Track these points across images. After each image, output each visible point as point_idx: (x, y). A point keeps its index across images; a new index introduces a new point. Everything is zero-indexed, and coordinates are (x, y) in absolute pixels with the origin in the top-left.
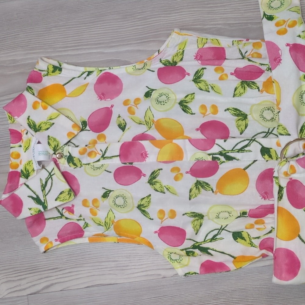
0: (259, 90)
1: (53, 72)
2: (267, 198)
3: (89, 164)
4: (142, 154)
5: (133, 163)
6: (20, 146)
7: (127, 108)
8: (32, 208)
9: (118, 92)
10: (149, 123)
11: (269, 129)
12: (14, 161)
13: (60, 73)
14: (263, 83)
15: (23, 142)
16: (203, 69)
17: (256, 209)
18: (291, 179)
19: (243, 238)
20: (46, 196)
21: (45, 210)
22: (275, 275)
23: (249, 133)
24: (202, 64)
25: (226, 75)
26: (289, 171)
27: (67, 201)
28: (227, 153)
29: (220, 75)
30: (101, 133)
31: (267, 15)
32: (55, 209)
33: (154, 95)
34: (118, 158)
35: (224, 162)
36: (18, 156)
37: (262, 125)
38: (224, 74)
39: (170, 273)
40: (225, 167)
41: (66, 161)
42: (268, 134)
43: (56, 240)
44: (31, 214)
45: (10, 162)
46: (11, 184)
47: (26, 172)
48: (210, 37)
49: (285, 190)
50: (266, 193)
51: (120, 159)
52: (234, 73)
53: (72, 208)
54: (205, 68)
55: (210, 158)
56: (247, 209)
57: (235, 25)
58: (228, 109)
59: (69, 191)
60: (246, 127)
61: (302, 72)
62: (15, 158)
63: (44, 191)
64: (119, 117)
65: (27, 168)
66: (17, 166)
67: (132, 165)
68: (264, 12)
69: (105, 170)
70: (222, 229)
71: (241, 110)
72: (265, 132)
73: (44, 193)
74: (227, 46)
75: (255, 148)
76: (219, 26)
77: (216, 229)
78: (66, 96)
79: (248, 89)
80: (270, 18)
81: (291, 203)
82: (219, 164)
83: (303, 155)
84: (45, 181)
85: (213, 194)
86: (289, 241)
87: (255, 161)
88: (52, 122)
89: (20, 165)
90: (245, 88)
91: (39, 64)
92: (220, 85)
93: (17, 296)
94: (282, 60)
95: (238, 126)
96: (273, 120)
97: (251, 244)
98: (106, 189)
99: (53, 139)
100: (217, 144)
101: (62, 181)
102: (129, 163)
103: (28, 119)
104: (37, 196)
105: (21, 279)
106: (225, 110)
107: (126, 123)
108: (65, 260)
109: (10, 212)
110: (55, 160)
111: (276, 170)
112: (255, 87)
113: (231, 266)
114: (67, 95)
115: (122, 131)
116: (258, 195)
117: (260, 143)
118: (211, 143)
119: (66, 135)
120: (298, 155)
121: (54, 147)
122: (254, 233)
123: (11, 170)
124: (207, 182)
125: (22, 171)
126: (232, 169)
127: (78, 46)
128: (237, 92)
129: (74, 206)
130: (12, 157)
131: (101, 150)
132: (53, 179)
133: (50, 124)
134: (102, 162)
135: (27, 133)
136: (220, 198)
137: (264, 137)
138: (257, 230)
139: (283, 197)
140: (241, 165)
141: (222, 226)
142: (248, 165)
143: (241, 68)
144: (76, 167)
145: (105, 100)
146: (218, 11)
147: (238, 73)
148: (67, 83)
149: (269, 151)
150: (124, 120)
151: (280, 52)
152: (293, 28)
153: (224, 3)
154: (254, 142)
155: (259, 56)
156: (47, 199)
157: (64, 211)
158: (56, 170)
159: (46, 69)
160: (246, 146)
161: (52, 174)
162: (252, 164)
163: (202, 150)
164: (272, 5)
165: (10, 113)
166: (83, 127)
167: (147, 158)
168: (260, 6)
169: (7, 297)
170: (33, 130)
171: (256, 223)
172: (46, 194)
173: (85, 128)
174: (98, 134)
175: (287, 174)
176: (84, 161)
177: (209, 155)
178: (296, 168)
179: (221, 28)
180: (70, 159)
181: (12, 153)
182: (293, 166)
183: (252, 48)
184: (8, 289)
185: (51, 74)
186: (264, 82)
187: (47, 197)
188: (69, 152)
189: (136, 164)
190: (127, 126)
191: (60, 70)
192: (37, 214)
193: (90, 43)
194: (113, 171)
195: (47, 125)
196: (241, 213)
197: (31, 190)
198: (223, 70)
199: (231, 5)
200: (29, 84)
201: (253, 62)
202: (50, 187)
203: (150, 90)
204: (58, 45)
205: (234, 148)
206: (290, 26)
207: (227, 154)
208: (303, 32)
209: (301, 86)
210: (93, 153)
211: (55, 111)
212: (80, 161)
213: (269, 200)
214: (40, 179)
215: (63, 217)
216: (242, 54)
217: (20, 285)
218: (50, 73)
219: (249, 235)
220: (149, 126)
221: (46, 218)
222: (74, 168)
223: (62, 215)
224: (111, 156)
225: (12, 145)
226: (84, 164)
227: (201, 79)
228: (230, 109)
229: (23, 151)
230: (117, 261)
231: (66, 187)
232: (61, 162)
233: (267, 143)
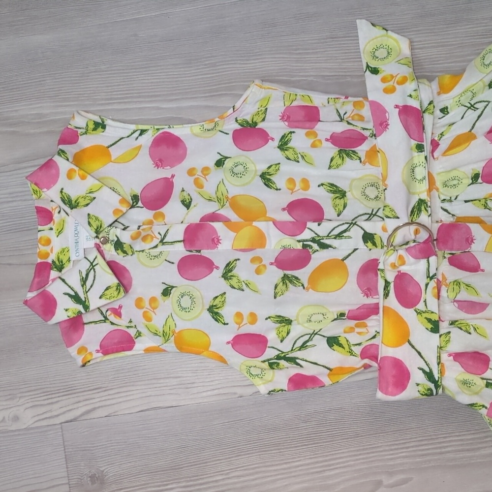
0: (361, 162)
1: (95, 129)
2: (370, 295)
3: (143, 251)
4: (213, 240)
5: (201, 251)
6: (51, 229)
7: (193, 180)
8: (69, 309)
9: (181, 158)
10: (222, 199)
11: (373, 210)
12: (43, 249)
13: (103, 132)
14: (365, 152)
15: (54, 223)
16: (291, 133)
17: (357, 309)
18: (399, 272)
19: (341, 345)
20: (87, 292)
21: (86, 311)
22: (379, 389)
23: (348, 215)
24: (290, 126)
25: (320, 141)
26: (398, 262)
27: (115, 299)
28: (321, 239)
29: (312, 141)
30: (158, 211)
31: (371, 68)
32: (98, 310)
33: (228, 164)
34: (182, 243)
35: (317, 251)
36: (48, 242)
37: (364, 204)
38: (318, 140)
39: (250, 391)
40: (319, 257)
41: (113, 247)
42: (371, 216)
43: (98, 351)
44: (68, 317)
45: (38, 250)
46: (40, 279)
47: (59, 263)
48: (300, 92)
49: (392, 285)
50: (369, 289)
51: (184, 245)
52: (329, 138)
53: (119, 310)
54: (294, 132)
55: (299, 246)
56: (345, 310)
57: (331, 78)
58: (322, 185)
59: (117, 286)
60: (345, 207)
61: (414, 141)
62: (44, 245)
63: (85, 286)
64: (183, 191)
65: (60, 258)
66: (47, 255)
67: (199, 254)
68: (367, 63)
69: (166, 260)
70: (315, 334)
71: (338, 185)
72: (368, 214)
73: (85, 289)
74: (321, 105)
75: (356, 234)
76: (310, 79)
77: (307, 334)
78: (111, 162)
79: (347, 159)
80: (375, 71)
81: (399, 302)
82: (311, 253)
83: (414, 242)
84: (86, 273)
85: (304, 291)
86: (397, 348)
87: (355, 250)
88: (92, 195)
89: (51, 254)
90: (343, 158)
91: (75, 119)
92: (312, 153)
93: (47, 424)
94: (389, 125)
95: (335, 206)
96: (378, 199)
97: (350, 352)
98: (167, 285)
99: (94, 218)
100: (309, 228)
101: (108, 273)
102: (196, 251)
103: (61, 192)
104: (76, 293)
105: (52, 403)
106: (319, 186)
107: (191, 199)
108: (112, 377)
109: (39, 316)
110: (98, 246)
111: (381, 261)
112: (356, 157)
113: (326, 381)
114: (112, 159)
115: (186, 209)
116: (359, 291)
117: (361, 228)
118: (301, 226)
119: (112, 212)
120: (407, 243)
121: (96, 228)
122: (354, 338)
123: (39, 261)
124: (296, 276)
125: (53, 261)
126: (327, 259)
127: (127, 98)
128: (334, 162)
129: (122, 307)
130: (40, 244)
131: (159, 233)
132: (96, 270)
133: (90, 198)
134: (161, 248)
135: (59, 212)
136: (312, 295)
137: (367, 220)
138: (358, 335)
139: (390, 294)
140: (339, 254)
141: (314, 331)
142: (347, 254)
143: (339, 133)
144: (126, 255)
145: (163, 168)
146: (309, 59)
147: (334, 139)
148: (113, 144)
149: (373, 238)
150: (189, 195)
151: (387, 115)
152: (404, 85)
153: (317, 49)
154: (355, 226)
155: (362, 118)
156: (89, 297)
157: (109, 313)
158: (100, 259)
159: (84, 126)
160: (345, 231)
161: (94, 264)
162: (352, 253)
163: (289, 236)
164: (377, 54)
165: (36, 184)
166: (133, 203)
167: (219, 244)
168: (362, 55)
169: (33, 426)
170: (68, 206)
171: (357, 326)
172: (87, 290)
173: (137, 204)
174: (154, 212)
175: (395, 266)
176: (137, 248)
177: (299, 241)
178: (406, 259)
179: (312, 80)
180: (118, 245)
181: (41, 238)
182: (402, 256)
183: (353, 108)
184: (35, 416)
185: (91, 132)
186: (367, 152)
187: (88, 294)
188: (116, 236)
189: (205, 253)
190: (192, 202)
191: (104, 127)
192: (75, 316)
193: (143, 94)
194: (176, 261)
195: (86, 200)
196: (338, 315)
197: (68, 285)
198: (316, 135)
199: (325, 51)
200: (61, 147)
201: (354, 125)
202: (92, 281)
203: (222, 157)
204: (100, 95)
205: (330, 233)
206: (399, 83)
207: (321, 241)
208: (415, 90)
209: (412, 158)
210: (149, 237)
211: (97, 182)
212: (131, 248)
213: (372, 297)
214: (80, 271)
215: (107, 321)
216: (340, 115)
217: (51, 411)
218: (89, 131)
219: (347, 341)
220: (222, 204)
221: (85, 322)
222: (124, 257)
223: (106, 318)
224: (172, 241)
225: (40, 228)
226: (136, 251)
227: (289, 145)
228: (324, 184)
229: (55, 235)
230: (179, 377)
231: (113, 281)
232: (107, 249)
233: (370, 227)
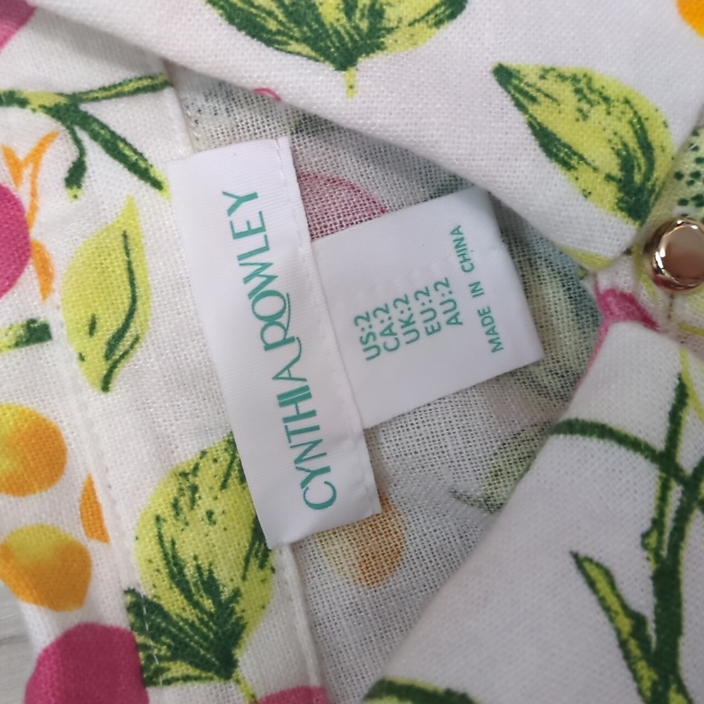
110: (634, 307)
121: (616, 172)
170: (305, 49)
